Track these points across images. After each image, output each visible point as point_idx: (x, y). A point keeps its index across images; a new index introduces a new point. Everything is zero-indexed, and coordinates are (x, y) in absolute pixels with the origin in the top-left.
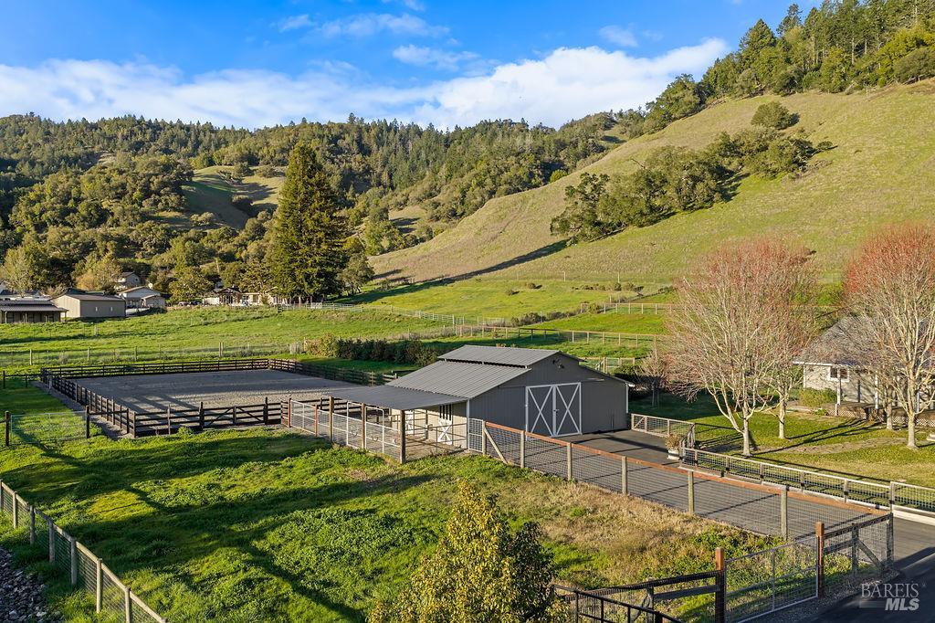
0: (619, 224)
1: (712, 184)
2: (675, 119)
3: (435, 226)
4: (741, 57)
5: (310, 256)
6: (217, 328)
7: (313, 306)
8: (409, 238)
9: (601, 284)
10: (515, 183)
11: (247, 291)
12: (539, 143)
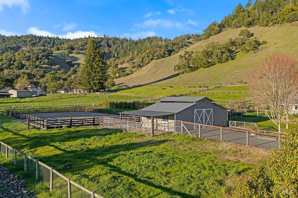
0: (197, 68)
1: (228, 54)
2: (212, 35)
3: (133, 70)
4: (234, 16)
5: (95, 77)
6: (65, 100)
7: (96, 93)
8: (125, 73)
9: (194, 86)
10: (159, 56)
11: (74, 89)
12: (167, 44)
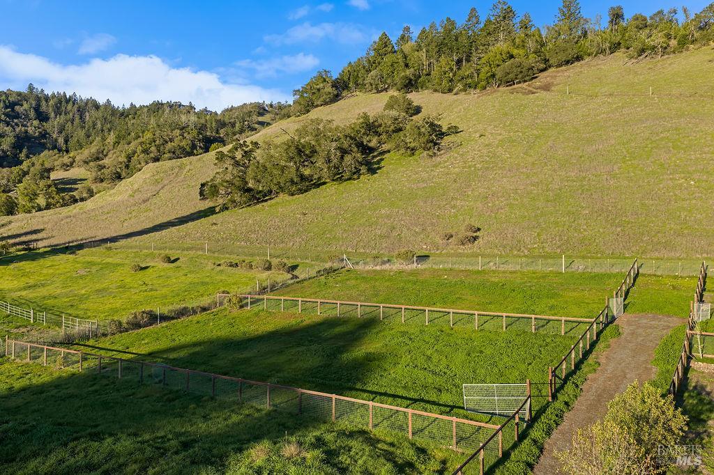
0: (270, 192)
1: (359, 156)
2: (317, 106)
3: (97, 187)
4: (369, 61)
8: (67, 197)
10: (178, 152)
12: (203, 121)
